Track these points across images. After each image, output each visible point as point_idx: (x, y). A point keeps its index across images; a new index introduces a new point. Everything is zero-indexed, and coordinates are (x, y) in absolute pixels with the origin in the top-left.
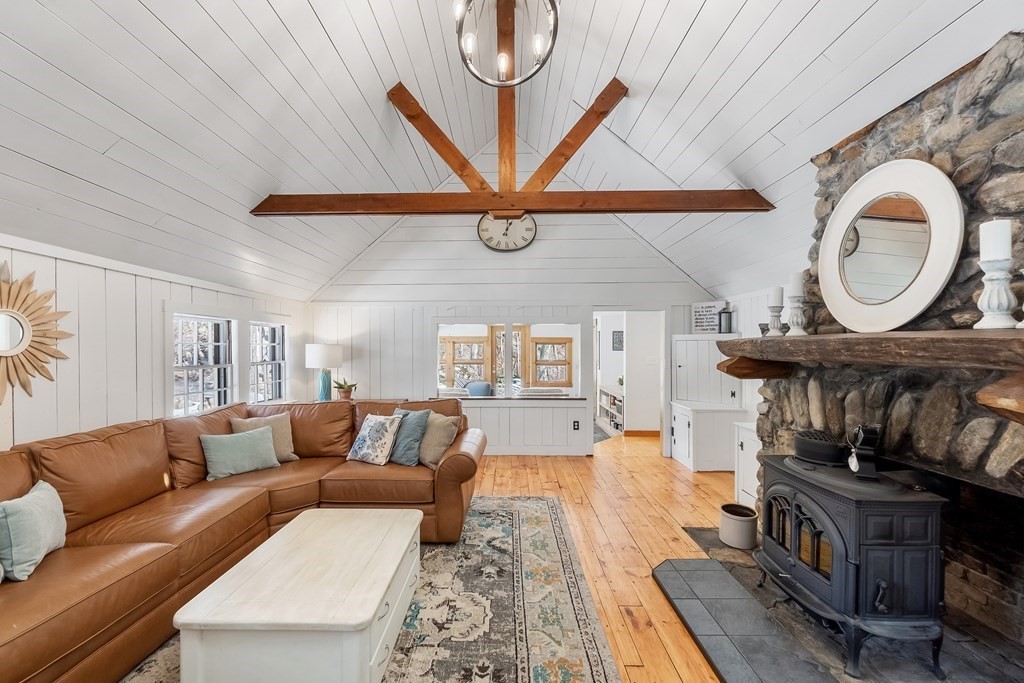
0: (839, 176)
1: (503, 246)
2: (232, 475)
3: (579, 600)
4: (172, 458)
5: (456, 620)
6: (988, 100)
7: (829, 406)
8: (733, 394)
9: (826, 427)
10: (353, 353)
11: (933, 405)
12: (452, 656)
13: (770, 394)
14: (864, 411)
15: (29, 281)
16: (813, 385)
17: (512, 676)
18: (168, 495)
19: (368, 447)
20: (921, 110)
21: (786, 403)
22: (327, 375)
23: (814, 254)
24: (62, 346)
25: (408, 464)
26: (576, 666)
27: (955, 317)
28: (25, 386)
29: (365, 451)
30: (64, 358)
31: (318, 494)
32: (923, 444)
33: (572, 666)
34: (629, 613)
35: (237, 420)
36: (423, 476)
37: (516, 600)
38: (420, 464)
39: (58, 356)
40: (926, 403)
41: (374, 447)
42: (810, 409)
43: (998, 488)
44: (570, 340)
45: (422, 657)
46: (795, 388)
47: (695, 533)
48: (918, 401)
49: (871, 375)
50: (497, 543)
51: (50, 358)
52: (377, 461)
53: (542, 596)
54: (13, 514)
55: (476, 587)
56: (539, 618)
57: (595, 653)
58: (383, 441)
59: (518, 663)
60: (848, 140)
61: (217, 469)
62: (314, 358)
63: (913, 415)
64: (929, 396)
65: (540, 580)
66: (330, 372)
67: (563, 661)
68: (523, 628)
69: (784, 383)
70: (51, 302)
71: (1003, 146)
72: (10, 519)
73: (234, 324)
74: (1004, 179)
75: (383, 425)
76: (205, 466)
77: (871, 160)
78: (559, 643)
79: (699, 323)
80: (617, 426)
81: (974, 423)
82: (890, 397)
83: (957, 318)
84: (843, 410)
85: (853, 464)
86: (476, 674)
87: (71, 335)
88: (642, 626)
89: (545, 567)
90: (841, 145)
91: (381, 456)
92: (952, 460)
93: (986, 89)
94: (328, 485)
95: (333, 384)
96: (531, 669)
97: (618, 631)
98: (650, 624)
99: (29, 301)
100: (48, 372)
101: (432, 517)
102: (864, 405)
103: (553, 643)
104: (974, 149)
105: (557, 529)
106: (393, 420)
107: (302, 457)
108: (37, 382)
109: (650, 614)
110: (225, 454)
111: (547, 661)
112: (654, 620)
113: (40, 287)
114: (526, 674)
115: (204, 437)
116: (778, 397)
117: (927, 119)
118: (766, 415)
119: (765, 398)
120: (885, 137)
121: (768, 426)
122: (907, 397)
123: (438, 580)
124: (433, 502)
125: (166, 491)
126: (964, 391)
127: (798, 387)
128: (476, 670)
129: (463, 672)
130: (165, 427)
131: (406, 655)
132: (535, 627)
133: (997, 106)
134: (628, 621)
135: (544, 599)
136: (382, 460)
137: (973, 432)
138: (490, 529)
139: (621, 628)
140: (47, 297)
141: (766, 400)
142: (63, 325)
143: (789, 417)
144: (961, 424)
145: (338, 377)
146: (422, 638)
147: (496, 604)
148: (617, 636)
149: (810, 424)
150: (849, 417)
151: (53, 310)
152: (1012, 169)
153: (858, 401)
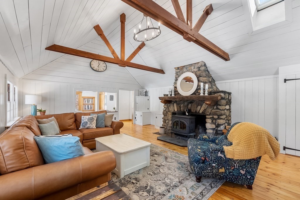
0: (179, 72)
1: (97, 70)
6: (199, 68)
7: (178, 107)
8: (148, 109)
9: (177, 110)
11: (194, 105)
13: (166, 106)
14: (184, 107)
16: (175, 104)
19: (89, 124)
20: (191, 66)
21: (170, 107)
23: (175, 83)
25: (103, 127)
27: (196, 94)
29: (88, 125)
32: (192, 111)
36: (109, 129)
38: (106, 126)
40: (193, 105)
41: (91, 124)
42: (175, 108)
43: (201, 114)
44: (94, 98)
46: (171, 105)
48: (192, 105)
49: (185, 102)
58: (94, 122)
60: (181, 67)
63: (191, 107)
64: (193, 104)
67: (162, 150)
69: (169, 104)
71: (201, 74)
73: (11, 85)
74: (201, 78)
75: (92, 118)
77: (185, 71)
79: (141, 94)
81: (198, 107)
82: (188, 105)
83: (197, 94)
84: (180, 107)
85: (187, 114)
90: (180, 67)
91: (94, 126)
92: (196, 112)
93: (199, 66)
94: (86, 135)
102: (184, 106)
104: (198, 73)
106: (95, 116)
116: (168, 107)
117: (192, 67)
118: (165, 110)
120: (187, 68)
121: (165, 112)
122: (190, 105)
126: (197, 103)
127: (172, 105)
133: (200, 69)
137: (198, 108)
141: (165, 108)
143: (170, 110)
144: (197, 107)
149: (174, 111)
150: (181, 108)
152: (202, 77)
153: (183, 106)
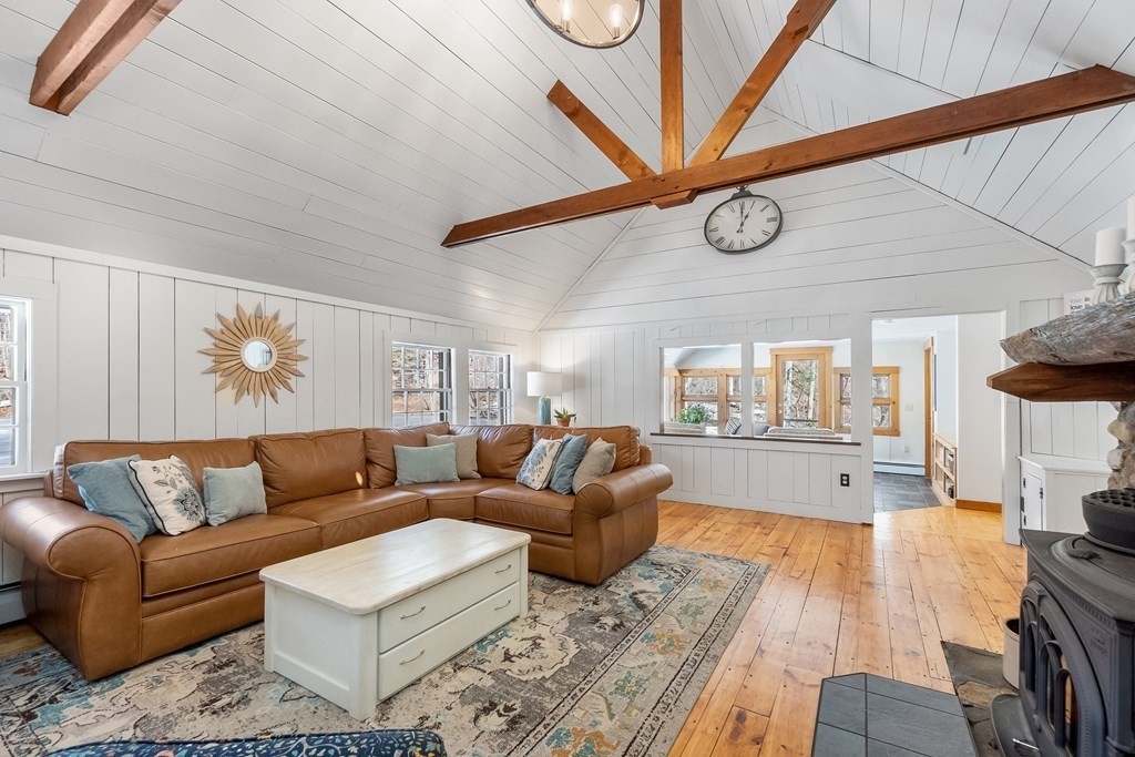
1: (737, 247)
2: (416, 483)
3: (684, 682)
4: (369, 461)
5: (528, 657)
10: (576, 382)
12: (493, 686)
13: (1125, 432)
15: (276, 317)
17: (529, 727)
18: (361, 492)
19: (530, 471)
22: (547, 404)
24: (300, 367)
25: (560, 491)
26: (608, 746)
28: (273, 395)
29: (527, 474)
30: (303, 376)
31: (473, 510)
33: (603, 743)
34: (741, 718)
35: (431, 436)
36: (565, 504)
37: (609, 657)
38: (571, 492)
39: (298, 374)
41: (534, 472)
45: (468, 677)
47: (955, 653)
50: (642, 597)
51: (291, 376)
52: (533, 485)
53: (641, 663)
54: (211, 477)
55: (578, 633)
56: (616, 683)
57: (646, 743)
58: (541, 465)
59: (548, 718)
61: (402, 476)
62: (534, 385)
65: (657, 646)
66: (549, 401)
67: (598, 735)
68: (587, 687)
70: (292, 333)
72: (210, 481)
73: (453, 352)
75: (545, 449)
76: (395, 472)
78: (612, 716)
80: (952, 493)
86: (498, 711)
87: (306, 358)
88: (744, 739)
89: (677, 636)
91: (537, 481)
94: (481, 502)
95: (553, 414)
96: (556, 729)
97: (705, 732)
98: (758, 741)
99: (276, 332)
100: (289, 385)
101: (571, 551)
103: (606, 714)
105: (732, 599)
106: (553, 445)
107: (484, 476)
108: (282, 392)
109: (771, 730)
110: (410, 462)
111: (579, 728)
112: (769, 739)
113: (284, 321)
114: (544, 732)
115: (396, 447)
118: (1121, 471)
119: (1120, 441)
123: (546, 616)
124: (571, 535)
125: (360, 488)
128: (501, 708)
129: (487, 705)
130: (364, 434)
131: (455, 671)
132: (601, 692)
134: (730, 726)
135: (640, 667)
136: (537, 484)
138: (649, 581)
139: (711, 730)
140: (289, 328)
141: (1121, 444)
142: (301, 350)
145: (558, 406)
146: (482, 662)
147: (582, 655)
148: (697, 738)
151: (293, 338)
